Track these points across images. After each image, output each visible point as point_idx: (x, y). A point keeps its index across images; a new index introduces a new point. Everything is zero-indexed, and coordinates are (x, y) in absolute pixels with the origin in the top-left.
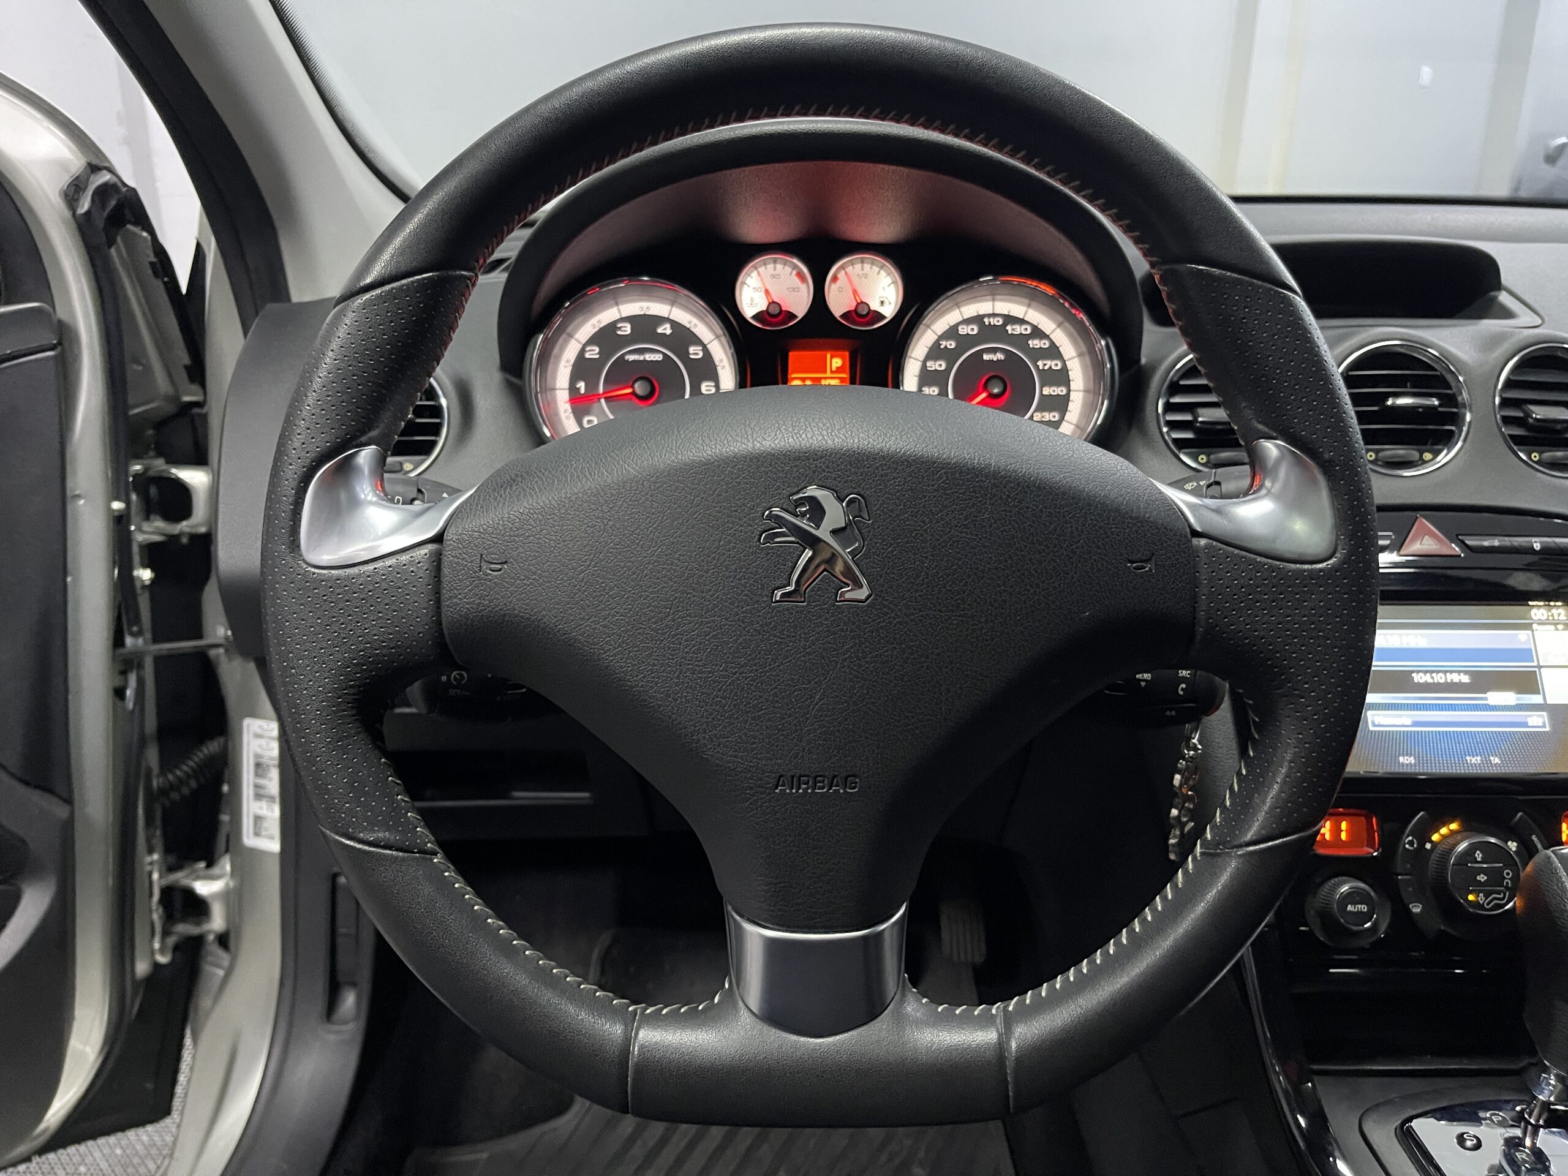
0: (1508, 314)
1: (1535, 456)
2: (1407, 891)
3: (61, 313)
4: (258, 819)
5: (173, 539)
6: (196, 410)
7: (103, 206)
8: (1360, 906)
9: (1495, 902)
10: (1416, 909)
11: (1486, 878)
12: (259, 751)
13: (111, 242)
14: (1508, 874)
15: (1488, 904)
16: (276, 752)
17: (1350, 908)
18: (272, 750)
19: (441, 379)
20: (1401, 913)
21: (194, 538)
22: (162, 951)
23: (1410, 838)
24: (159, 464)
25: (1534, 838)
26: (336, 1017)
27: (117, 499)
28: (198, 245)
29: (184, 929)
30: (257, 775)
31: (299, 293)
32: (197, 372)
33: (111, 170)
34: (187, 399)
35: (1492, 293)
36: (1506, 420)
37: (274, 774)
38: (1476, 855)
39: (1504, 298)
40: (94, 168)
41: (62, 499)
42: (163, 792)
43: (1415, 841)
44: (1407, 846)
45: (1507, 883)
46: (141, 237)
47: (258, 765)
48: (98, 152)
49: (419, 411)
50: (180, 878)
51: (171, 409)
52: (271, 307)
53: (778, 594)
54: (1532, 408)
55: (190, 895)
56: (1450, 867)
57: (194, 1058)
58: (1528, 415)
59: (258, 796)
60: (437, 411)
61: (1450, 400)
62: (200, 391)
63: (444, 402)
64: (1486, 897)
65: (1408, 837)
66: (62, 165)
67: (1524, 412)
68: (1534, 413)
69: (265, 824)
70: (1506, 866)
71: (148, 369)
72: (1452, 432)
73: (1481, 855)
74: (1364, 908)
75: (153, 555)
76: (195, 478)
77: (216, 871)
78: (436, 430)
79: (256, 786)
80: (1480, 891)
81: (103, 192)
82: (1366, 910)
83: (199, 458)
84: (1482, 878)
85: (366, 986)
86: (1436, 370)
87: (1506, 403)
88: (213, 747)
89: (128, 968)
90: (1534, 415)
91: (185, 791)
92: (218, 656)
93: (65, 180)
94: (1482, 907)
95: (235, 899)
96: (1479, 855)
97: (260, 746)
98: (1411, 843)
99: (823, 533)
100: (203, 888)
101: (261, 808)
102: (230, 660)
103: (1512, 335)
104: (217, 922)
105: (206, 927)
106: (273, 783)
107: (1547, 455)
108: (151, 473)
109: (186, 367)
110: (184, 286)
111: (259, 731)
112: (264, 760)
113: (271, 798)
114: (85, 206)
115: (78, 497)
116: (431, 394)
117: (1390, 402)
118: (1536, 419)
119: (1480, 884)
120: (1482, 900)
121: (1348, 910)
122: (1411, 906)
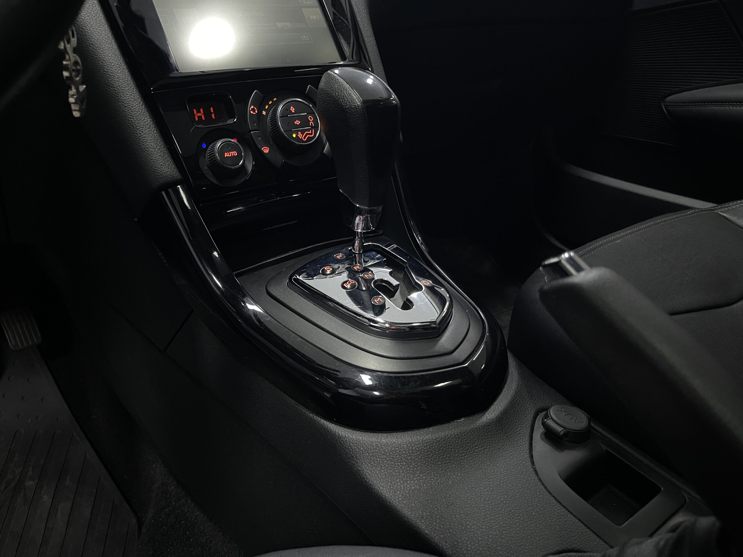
2: (258, 140)
8: (232, 152)
9: (308, 136)
10: (266, 150)
11: (300, 122)
14: (311, 118)
15: (304, 138)
17: (226, 155)
20: (258, 155)
23: (252, 107)
38: (291, 109)
43: (255, 113)
44: (252, 112)
45: (311, 123)
56: (279, 119)
64: (302, 134)
65: (250, 107)
70: (309, 114)
73: (294, 109)
74: (235, 153)
80: (299, 131)
82: (236, 155)
84: (297, 122)
94: (301, 140)
96: (293, 109)
98: (253, 110)
119: (297, 126)
120: (300, 136)
121: (225, 156)
122: (262, 149)
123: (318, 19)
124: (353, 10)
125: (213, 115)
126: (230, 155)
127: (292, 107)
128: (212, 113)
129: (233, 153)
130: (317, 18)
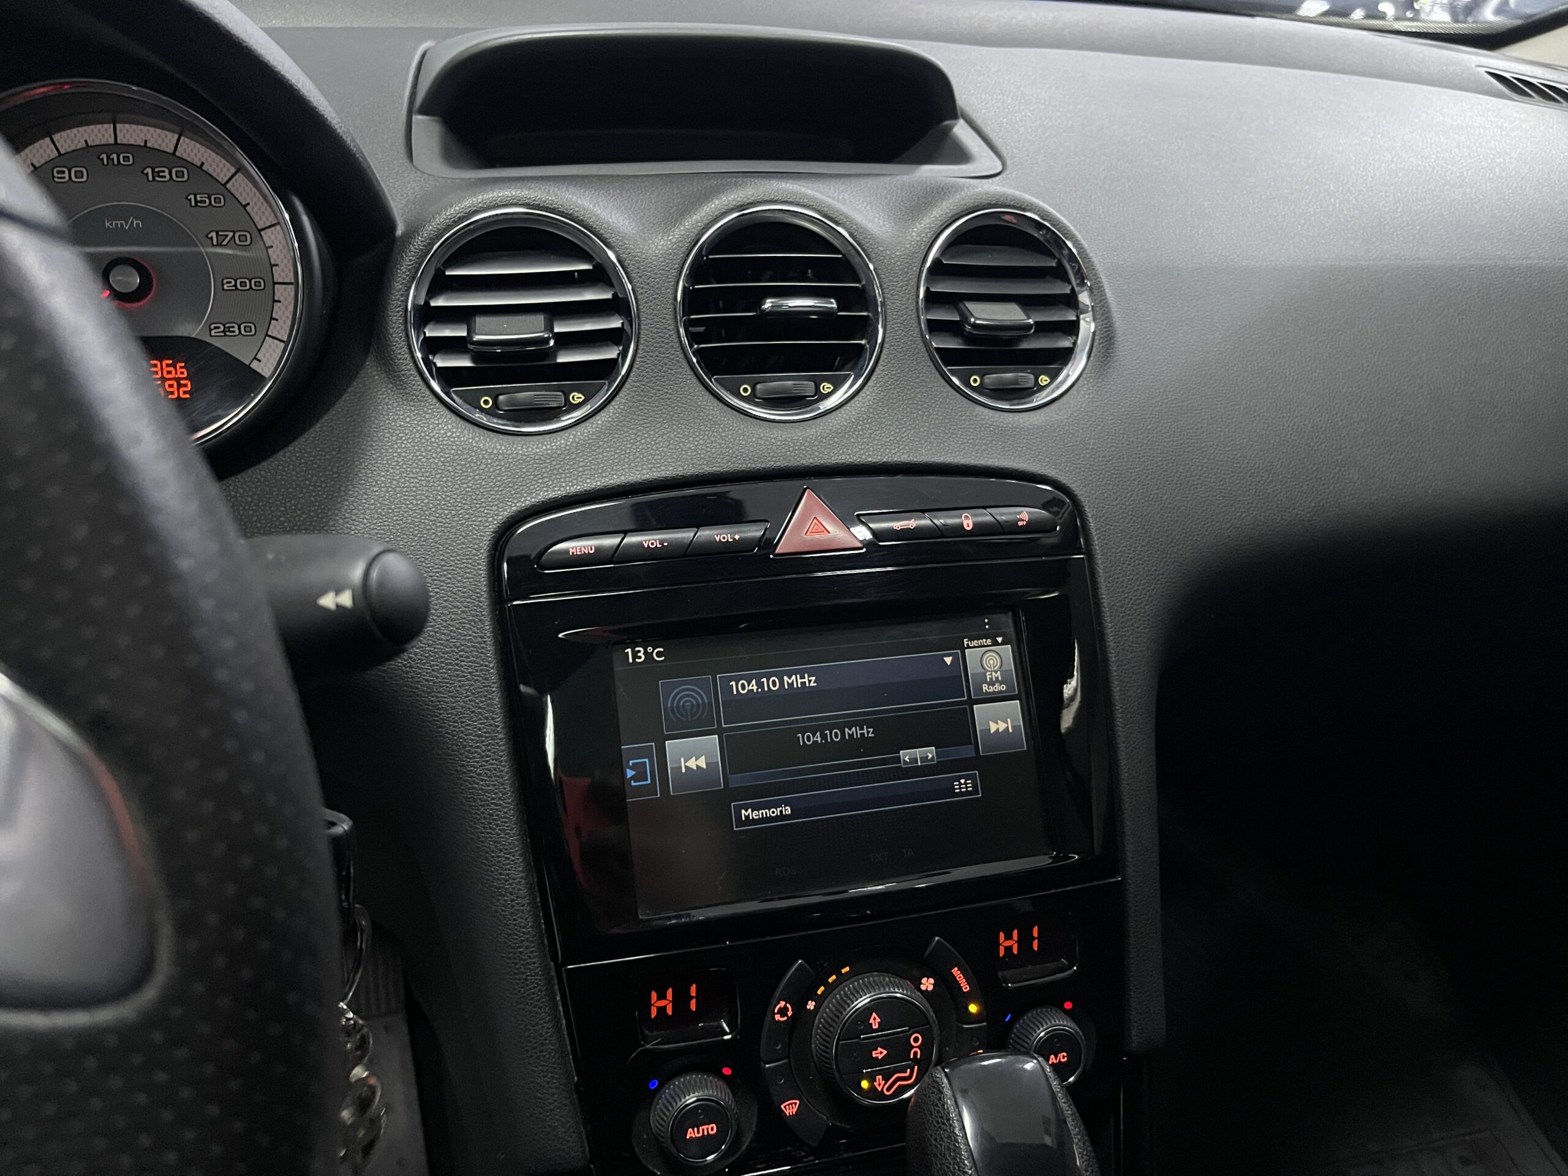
0: (961, 155)
1: (975, 380)
2: (779, 1084)
8: (705, 1127)
9: (907, 1074)
11: (885, 1051)
14: (916, 1040)
15: (888, 1090)
20: (769, 1119)
23: (782, 1004)
25: (955, 971)
35: (947, 123)
36: (935, 327)
38: (872, 1020)
39: (961, 130)
43: (788, 1005)
44: (777, 1017)
45: (916, 1053)
54: (972, 306)
56: (837, 1041)
58: (965, 318)
61: (861, 298)
64: (886, 1079)
65: (777, 1004)
67: (962, 314)
68: (973, 316)
70: (914, 1028)
72: (861, 346)
73: (878, 1020)
80: (878, 1073)
84: (880, 1052)
86: (838, 251)
87: (933, 299)
90: (972, 320)
94: (881, 1096)
96: (875, 1020)
98: (783, 1011)
103: (957, 189)
107: (992, 379)
117: (768, 304)
118: (975, 326)
119: (876, 1062)
120: (879, 1085)
121: (688, 1137)
122: (782, 1106)
123: (1010, 730)
124: (1111, 695)
125: (693, 1002)
126: (698, 1132)
127: (874, 1015)
128: (693, 998)
129: (708, 1129)
130: (1008, 728)
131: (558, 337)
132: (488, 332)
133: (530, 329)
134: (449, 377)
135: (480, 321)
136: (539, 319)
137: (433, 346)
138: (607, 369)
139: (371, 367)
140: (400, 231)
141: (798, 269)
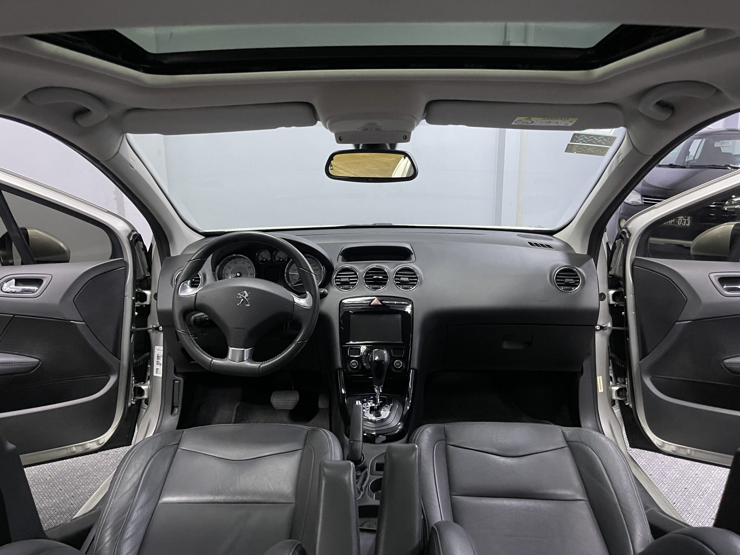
0: (410, 259)
1: (401, 287)
2: (363, 362)
3: (125, 259)
4: (157, 369)
5: (142, 306)
6: (148, 278)
7: (134, 238)
10: (365, 365)
12: (158, 353)
13: (135, 245)
16: (162, 354)
17: (353, 364)
18: (162, 353)
19: (200, 273)
21: (146, 305)
22: (134, 402)
24: (140, 289)
26: (173, 414)
27: (133, 297)
28: (151, 244)
29: (138, 398)
30: (157, 359)
31: (172, 255)
32: (150, 270)
33: (136, 231)
34: (147, 276)
36: (396, 281)
37: (162, 358)
39: (412, 256)
40: (133, 231)
41: (124, 297)
42: (136, 364)
46: (141, 243)
47: (158, 357)
48: (134, 228)
49: (195, 279)
50: (138, 385)
51: (143, 278)
52: (167, 258)
53: (238, 304)
55: (140, 389)
57: (138, 431)
58: (399, 279)
59: (157, 364)
60: (199, 279)
62: (150, 274)
63: (200, 277)
66: (127, 231)
69: (159, 370)
71: (140, 270)
72: (385, 283)
74: (355, 364)
75: (138, 309)
76: (148, 293)
77: (146, 384)
78: (199, 283)
79: (157, 361)
81: (135, 236)
83: (149, 288)
85: (180, 408)
86: (384, 272)
87: (396, 277)
88: (147, 354)
89: (127, 404)
91: (141, 364)
92: (150, 332)
93: (128, 234)
95: (150, 391)
97: (159, 352)
99: (245, 297)
100: (144, 387)
101: (158, 367)
102: (153, 333)
104: (145, 396)
105: (143, 397)
106: (161, 361)
107: (404, 287)
108: (138, 292)
109: (147, 269)
110: (148, 250)
111: (158, 349)
112: (159, 356)
113: (161, 364)
114: (131, 239)
115: (126, 296)
116: (198, 276)
117: (375, 277)
118: (401, 280)
131: (350, 281)
132: (342, 280)
133: (347, 280)
134: (338, 285)
135: (342, 279)
136: (348, 279)
137: (336, 281)
138: (355, 284)
139: (330, 284)
140: (335, 269)
141: (381, 273)
